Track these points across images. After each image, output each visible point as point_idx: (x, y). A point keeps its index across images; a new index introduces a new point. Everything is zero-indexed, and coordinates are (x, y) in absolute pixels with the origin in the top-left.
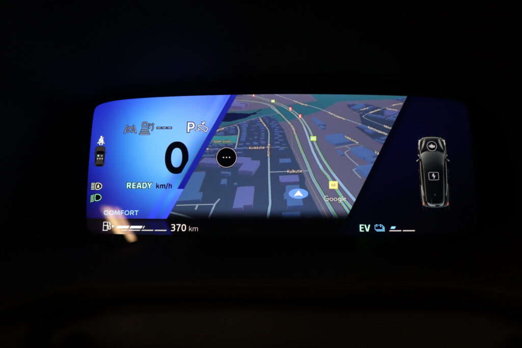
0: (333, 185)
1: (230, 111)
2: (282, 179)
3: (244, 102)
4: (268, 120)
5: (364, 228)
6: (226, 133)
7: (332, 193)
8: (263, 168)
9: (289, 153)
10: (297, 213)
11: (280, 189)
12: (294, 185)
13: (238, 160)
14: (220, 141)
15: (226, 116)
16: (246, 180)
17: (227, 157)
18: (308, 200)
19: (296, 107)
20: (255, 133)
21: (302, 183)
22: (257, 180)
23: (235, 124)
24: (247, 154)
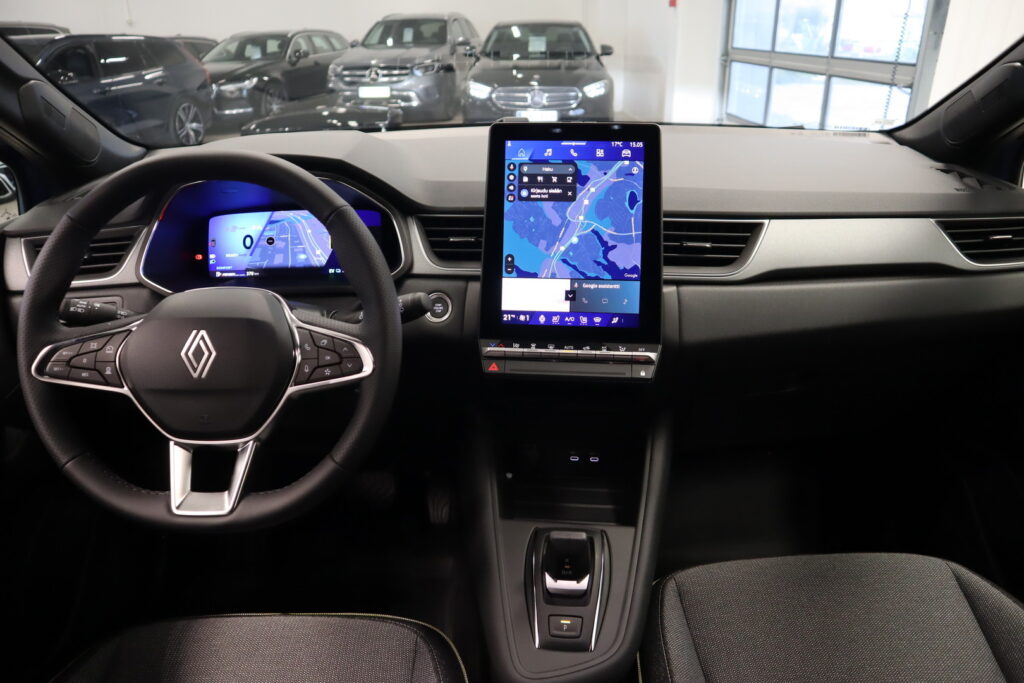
0: (318, 252)
1: (273, 219)
2: (296, 250)
3: (279, 215)
4: (289, 223)
5: (331, 271)
6: (270, 230)
7: (318, 256)
8: (287, 244)
9: (298, 238)
10: (302, 265)
11: (294, 255)
12: (300, 252)
13: (276, 242)
14: (268, 234)
15: (271, 222)
16: (279, 251)
17: (271, 241)
18: (307, 259)
19: (302, 217)
20: (283, 230)
21: (304, 252)
22: (284, 251)
23: (274, 225)
24: (280, 239)
